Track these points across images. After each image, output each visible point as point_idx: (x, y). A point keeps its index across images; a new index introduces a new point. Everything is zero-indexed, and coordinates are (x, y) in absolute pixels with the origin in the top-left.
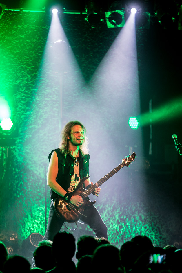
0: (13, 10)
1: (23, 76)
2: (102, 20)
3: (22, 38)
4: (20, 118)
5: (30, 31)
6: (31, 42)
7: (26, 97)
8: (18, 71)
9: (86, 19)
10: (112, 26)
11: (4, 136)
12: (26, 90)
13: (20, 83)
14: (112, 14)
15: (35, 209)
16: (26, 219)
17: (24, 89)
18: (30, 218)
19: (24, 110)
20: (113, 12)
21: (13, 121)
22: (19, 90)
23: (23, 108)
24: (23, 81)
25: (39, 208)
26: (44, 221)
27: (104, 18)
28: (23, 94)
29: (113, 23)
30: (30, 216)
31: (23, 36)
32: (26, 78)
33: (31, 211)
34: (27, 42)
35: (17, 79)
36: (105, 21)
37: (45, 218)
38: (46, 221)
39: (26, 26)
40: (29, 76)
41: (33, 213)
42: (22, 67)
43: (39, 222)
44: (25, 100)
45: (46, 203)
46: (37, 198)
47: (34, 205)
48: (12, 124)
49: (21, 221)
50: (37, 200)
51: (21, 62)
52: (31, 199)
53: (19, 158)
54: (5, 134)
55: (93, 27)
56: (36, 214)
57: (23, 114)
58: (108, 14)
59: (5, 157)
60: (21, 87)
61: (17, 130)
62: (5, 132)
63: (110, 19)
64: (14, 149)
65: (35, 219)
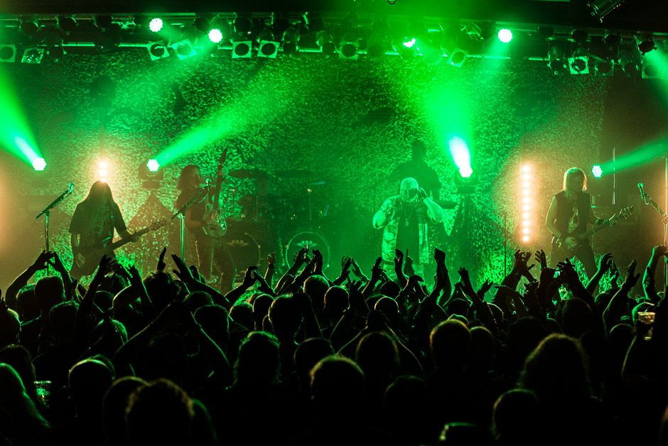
0: (474, 56)
1: (483, 122)
2: (565, 66)
3: (483, 84)
4: (480, 165)
5: (491, 77)
6: (493, 88)
7: (486, 144)
8: (479, 117)
9: (549, 65)
10: (576, 73)
11: (463, 183)
12: (486, 136)
13: (480, 129)
14: (576, 60)
15: (494, 259)
16: (485, 269)
17: (485, 135)
18: (489, 268)
19: (484, 156)
20: (577, 58)
21: (473, 169)
22: (479, 136)
23: (483, 154)
24: (483, 127)
25: (498, 258)
26: (503, 272)
27: (567, 64)
28: (483, 140)
29: (576, 70)
30: (488, 266)
31: (485, 82)
32: (486, 124)
33: (490, 261)
34: (488, 88)
35: (477, 125)
36: (568, 67)
37: (504, 269)
38: (505, 271)
39: (487, 72)
40: (490, 122)
41: (492, 263)
42: (482, 113)
43: (498, 273)
44: (485, 147)
45: (505, 252)
46: (497, 247)
47: (493, 255)
48: (472, 171)
49: (479, 271)
50: (496, 250)
51: (482, 108)
52: (490, 249)
53: (478, 206)
54: (464, 181)
55: (556, 73)
56: (495, 264)
57: (482, 161)
58: (571, 60)
59: (463, 205)
60: (481, 133)
61: (477, 177)
62: (464, 179)
63: (573, 65)
64: (473, 197)
65: (494, 269)
